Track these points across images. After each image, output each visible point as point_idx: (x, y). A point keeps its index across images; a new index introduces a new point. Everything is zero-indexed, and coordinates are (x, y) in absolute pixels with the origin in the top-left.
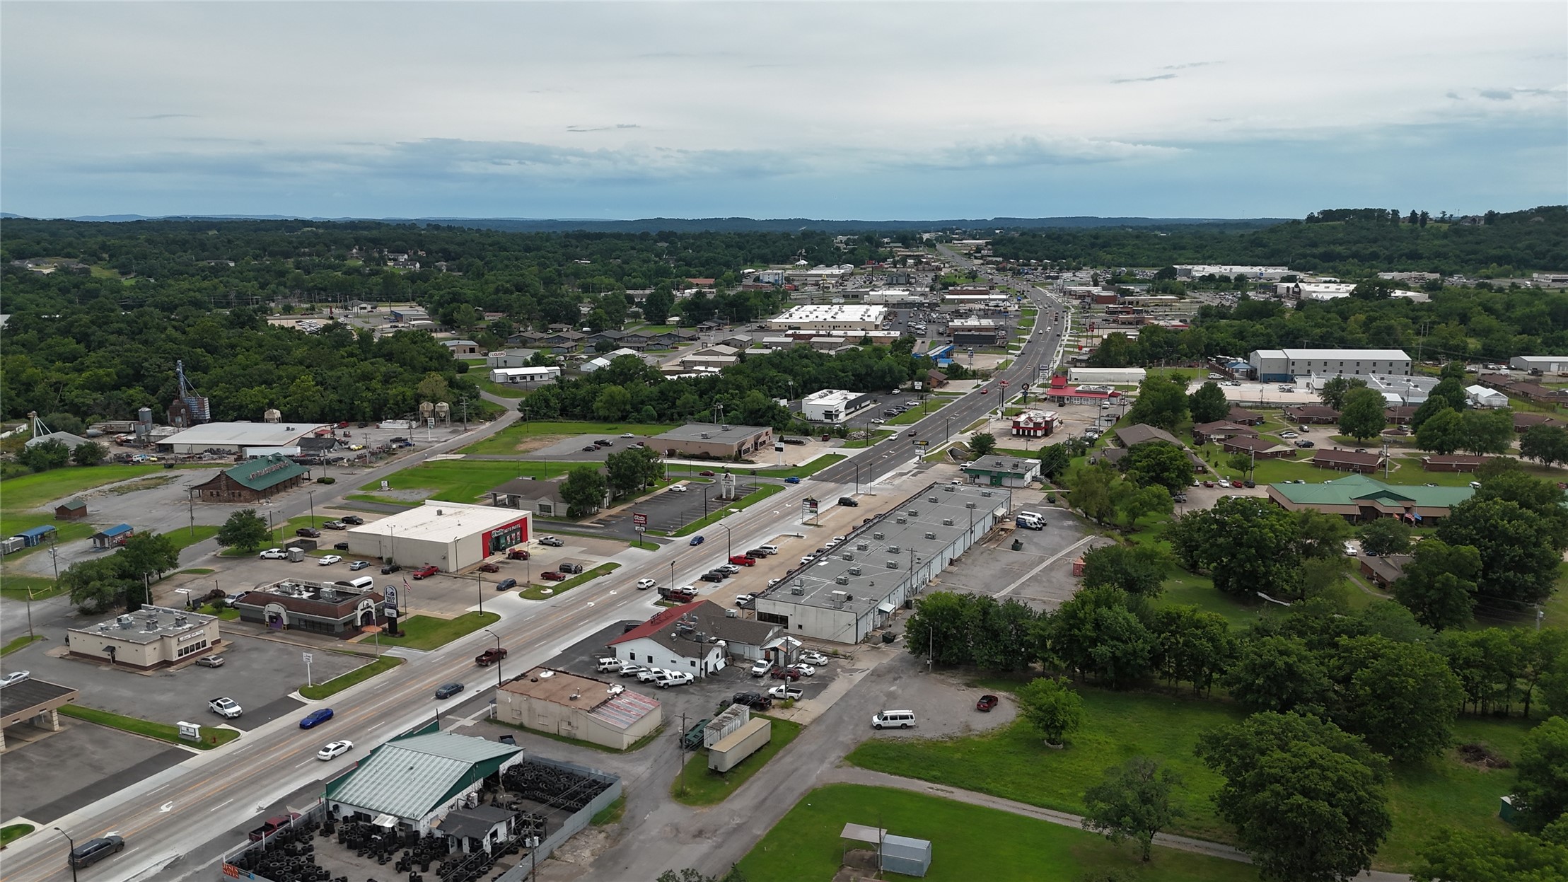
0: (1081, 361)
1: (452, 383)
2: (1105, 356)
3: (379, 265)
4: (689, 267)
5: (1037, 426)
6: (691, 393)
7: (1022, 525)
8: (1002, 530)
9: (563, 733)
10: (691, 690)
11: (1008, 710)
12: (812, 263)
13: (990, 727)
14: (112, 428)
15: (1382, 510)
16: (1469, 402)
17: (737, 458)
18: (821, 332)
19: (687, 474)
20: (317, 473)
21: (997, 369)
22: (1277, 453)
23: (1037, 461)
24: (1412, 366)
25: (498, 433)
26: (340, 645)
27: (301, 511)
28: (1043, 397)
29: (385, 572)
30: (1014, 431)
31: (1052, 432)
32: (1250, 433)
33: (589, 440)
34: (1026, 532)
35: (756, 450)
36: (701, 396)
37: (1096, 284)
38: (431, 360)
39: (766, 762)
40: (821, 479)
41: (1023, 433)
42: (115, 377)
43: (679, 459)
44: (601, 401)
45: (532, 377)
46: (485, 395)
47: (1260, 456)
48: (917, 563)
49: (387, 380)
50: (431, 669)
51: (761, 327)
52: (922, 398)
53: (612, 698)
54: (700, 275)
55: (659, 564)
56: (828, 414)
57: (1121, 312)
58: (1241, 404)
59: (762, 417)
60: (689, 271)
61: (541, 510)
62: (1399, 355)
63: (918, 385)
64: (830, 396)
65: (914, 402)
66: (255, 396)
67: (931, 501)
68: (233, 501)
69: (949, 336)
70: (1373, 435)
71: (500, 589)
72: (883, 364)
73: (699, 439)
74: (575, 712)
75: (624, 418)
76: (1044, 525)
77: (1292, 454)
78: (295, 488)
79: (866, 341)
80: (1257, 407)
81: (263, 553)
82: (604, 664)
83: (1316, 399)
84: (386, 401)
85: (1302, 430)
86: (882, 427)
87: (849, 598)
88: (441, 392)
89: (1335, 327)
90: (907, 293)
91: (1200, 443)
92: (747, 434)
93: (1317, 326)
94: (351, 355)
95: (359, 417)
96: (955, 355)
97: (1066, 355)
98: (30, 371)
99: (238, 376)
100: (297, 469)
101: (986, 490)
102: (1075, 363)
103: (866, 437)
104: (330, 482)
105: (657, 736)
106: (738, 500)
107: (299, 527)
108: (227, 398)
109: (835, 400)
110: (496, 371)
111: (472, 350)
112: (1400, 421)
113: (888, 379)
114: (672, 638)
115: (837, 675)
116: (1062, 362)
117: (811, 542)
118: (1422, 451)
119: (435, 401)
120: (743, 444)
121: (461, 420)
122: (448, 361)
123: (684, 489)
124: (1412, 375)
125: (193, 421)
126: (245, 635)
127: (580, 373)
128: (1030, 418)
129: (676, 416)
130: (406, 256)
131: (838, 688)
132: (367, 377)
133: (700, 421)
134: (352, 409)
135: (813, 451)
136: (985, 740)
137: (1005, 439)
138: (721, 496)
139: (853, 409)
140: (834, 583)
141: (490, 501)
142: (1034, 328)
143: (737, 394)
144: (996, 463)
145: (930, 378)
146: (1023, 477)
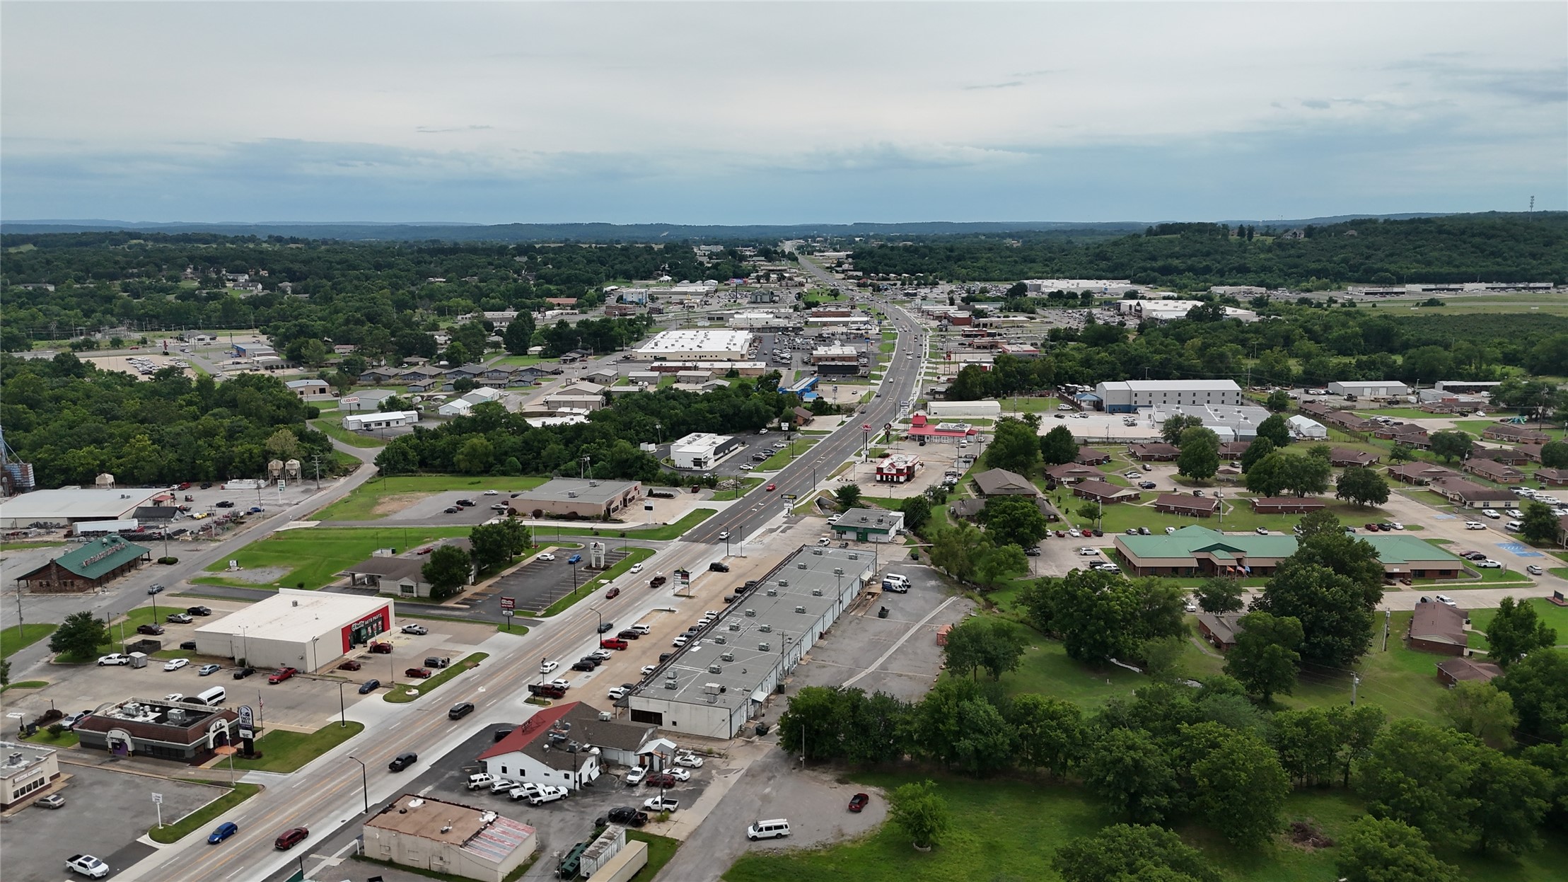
0: (939, 393)
1: (303, 436)
2: (963, 388)
3: (217, 287)
4: (550, 285)
5: (900, 472)
6: (556, 442)
7: (887, 588)
8: (869, 594)
9: (435, 869)
10: (566, 806)
11: (879, 810)
12: (675, 278)
13: (861, 830)
15: (1218, 563)
16: (1292, 434)
17: (606, 518)
18: (687, 364)
19: (554, 538)
20: (157, 550)
21: (860, 403)
22: (1122, 498)
23: (901, 514)
24: (1242, 396)
25: (353, 492)
26: (191, 772)
27: (140, 602)
28: (905, 434)
29: (237, 677)
30: (878, 477)
31: (913, 476)
32: (1097, 475)
33: (450, 498)
34: (891, 596)
35: (625, 506)
36: (566, 445)
37: (952, 303)
38: (279, 408)
41: (886, 479)
43: (546, 520)
44: (462, 453)
45: (388, 424)
46: (338, 445)
47: (1106, 501)
48: (788, 642)
49: (231, 435)
50: (291, 796)
51: (626, 358)
52: (789, 439)
53: (486, 828)
54: (561, 294)
55: (528, 651)
56: (698, 462)
57: (976, 336)
59: (631, 467)
61: (403, 591)
62: (1230, 385)
63: (785, 426)
64: (699, 441)
65: (781, 443)
66: (85, 457)
68: (66, 591)
69: (813, 365)
70: (1209, 476)
71: (362, 692)
72: (750, 404)
73: (566, 499)
74: (448, 846)
75: (486, 471)
77: (1137, 497)
78: (133, 572)
79: (732, 374)
80: (1103, 443)
81: (101, 659)
82: (475, 781)
83: (1158, 434)
84: (231, 460)
85: (1145, 468)
86: (750, 475)
87: (723, 690)
88: (291, 448)
90: (771, 316)
91: (1051, 487)
92: (613, 490)
94: (190, 403)
95: (202, 476)
96: (820, 387)
97: (926, 385)
99: (64, 437)
100: (134, 551)
101: (852, 553)
102: (934, 395)
103: (735, 486)
104: (172, 562)
105: (532, 864)
106: (608, 568)
107: (140, 622)
108: (53, 460)
109: (704, 445)
110: (349, 418)
111: (322, 391)
112: (1232, 457)
113: (755, 419)
114: (545, 750)
115: (712, 778)
116: (921, 393)
117: (684, 617)
118: (1251, 492)
119: (284, 458)
120: (612, 502)
121: (314, 478)
122: (297, 407)
123: (553, 557)
124: (1242, 404)
125: (16, 488)
126: (87, 765)
127: (439, 418)
128: (892, 465)
129: (541, 467)
130: (247, 277)
131: (713, 793)
132: (209, 433)
133: (567, 475)
134: (193, 468)
135: (683, 504)
136: (857, 846)
137: (869, 485)
138: (591, 565)
139: (722, 454)
140: (707, 672)
141: (348, 581)
142: (894, 354)
143: (603, 443)
144: (862, 518)
145: (796, 416)
146: (888, 533)
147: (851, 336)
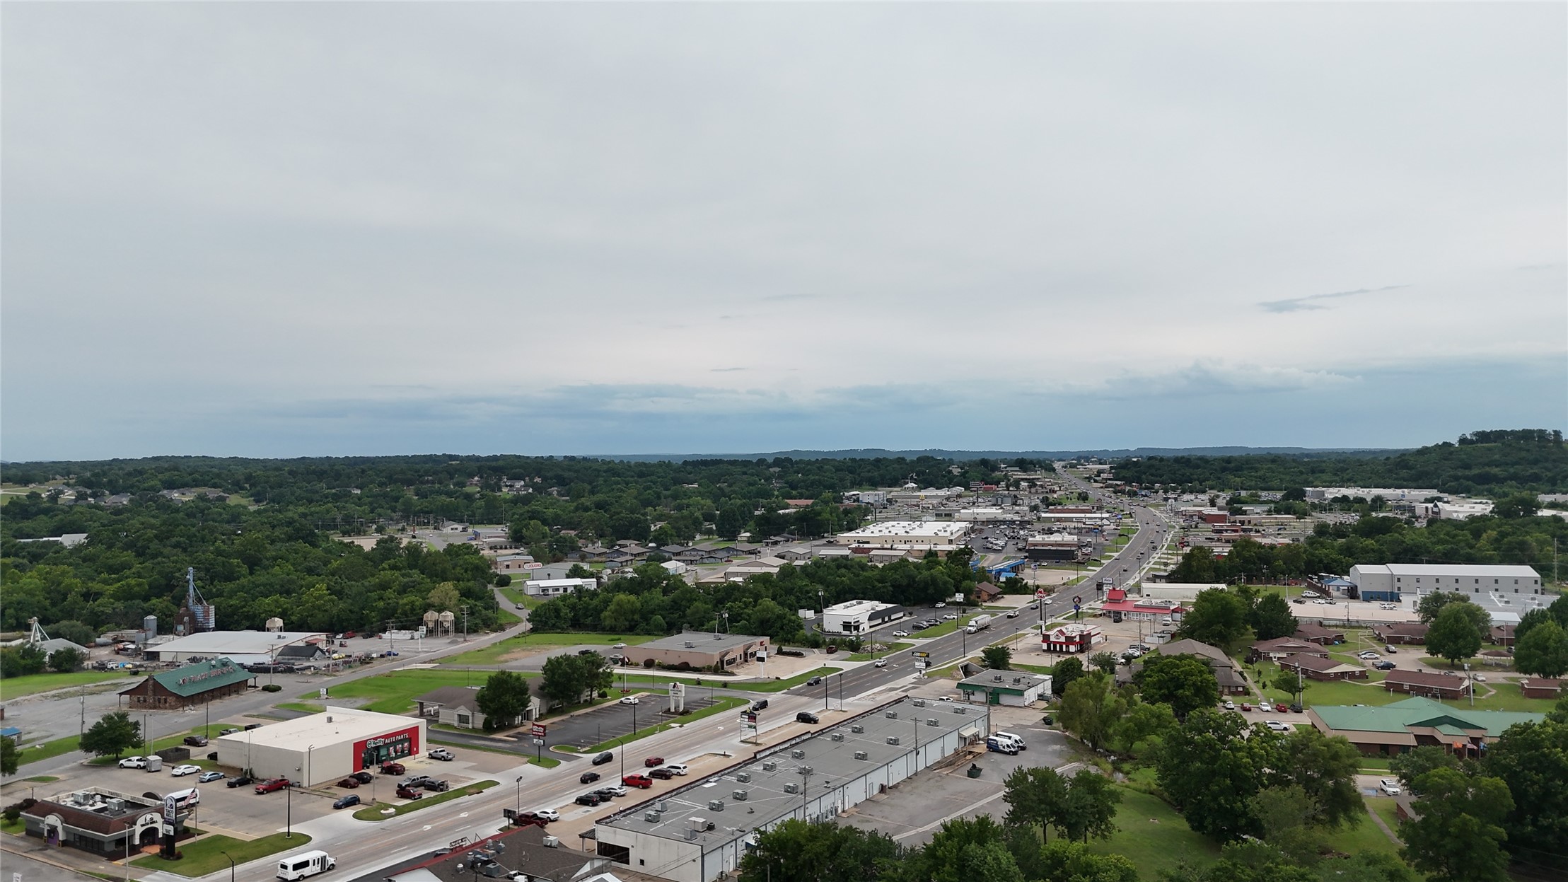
0: (1160, 577)
2: (1189, 572)
3: (493, 490)
4: (793, 489)
5: (1070, 640)
7: (993, 748)
8: (970, 753)
12: (922, 486)
14: (123, 637)
17: (718, 669)
18: (886, 546)
19: (650, 686)
21: (1065, 584)
22: (1343, 674)
23: (1047, 677)
25: (496, 644)
28: (1101, 612)
29: (231, 785)
32: (1317, 651)
33: (575, 649)
34: (996, 756)
35: (746, 661)
36: (716, 606)
37: (1213, 504)
40: (799, 693)
41: (1054, 648)
42: (147, 587)
43: (658, 670)
45: (566, 587)
47: (1318, 677)
49: (404, 590)
51: (829, 542)
52: (964, 612)
54: (800, 496)
55: (546, 783)
56: (847, 626)
57: (1226, 531)
58: (1326, 623)
59: (771, 627)
60: (790, 493)
61: (460, 721)
62: (1527, 571)
63: (960, 597)
64: (857, 607)
65: (953, 615)
67: (889, 716)
68: (159, 707)
69: (1024, 551)
70: (1467, 657)
71: (337, 807)
72: (929, 576)
73: (683, 648)
75: (631, 629)
76: (1023, 749)
77: (1363, 676)
79: (930, 555)
80: (1344, 626)
83: (1416, 618)
84: (395, 612)
85: (1388, 650)
86: (902, 640)
87: (711, 828)
88: (450, 602)
89: (1462, 544)
90: (1000, 511)
91: (1253, 661)
92: (735, 644)
93: (1440, 542)
95: (366, 627)
96: (1023, 570)
97: (1149, 572)
98: (67, 581)
100: (242, 675)
101: (960, 706)
103: (878, 649)
104: (276, 689)
106: (685, 714)
108: (239, 607)
109: (859, 611)
110: (533, 583)
113: (931, 591)
116: (1141, 578)
118: (1522, 675)
119: (441, 610)
120: (729, 654)
121: (462, 631)
123: (637, 701)
124: (1543, 594)
125: (196, 628)
128: (1061, 631)
130: (522, 483)
133: (698, 629)
134: (361, 619)
137: (1033, 654)
138: (669, 709)
139: (880, 621)
140: (707, 808)
141: (417, 712)
142: (1127, 546)
143: (750, 602)
144: (996, 678)
145: (980, 591)
146: (1022, 695)
147: (1084, 530)
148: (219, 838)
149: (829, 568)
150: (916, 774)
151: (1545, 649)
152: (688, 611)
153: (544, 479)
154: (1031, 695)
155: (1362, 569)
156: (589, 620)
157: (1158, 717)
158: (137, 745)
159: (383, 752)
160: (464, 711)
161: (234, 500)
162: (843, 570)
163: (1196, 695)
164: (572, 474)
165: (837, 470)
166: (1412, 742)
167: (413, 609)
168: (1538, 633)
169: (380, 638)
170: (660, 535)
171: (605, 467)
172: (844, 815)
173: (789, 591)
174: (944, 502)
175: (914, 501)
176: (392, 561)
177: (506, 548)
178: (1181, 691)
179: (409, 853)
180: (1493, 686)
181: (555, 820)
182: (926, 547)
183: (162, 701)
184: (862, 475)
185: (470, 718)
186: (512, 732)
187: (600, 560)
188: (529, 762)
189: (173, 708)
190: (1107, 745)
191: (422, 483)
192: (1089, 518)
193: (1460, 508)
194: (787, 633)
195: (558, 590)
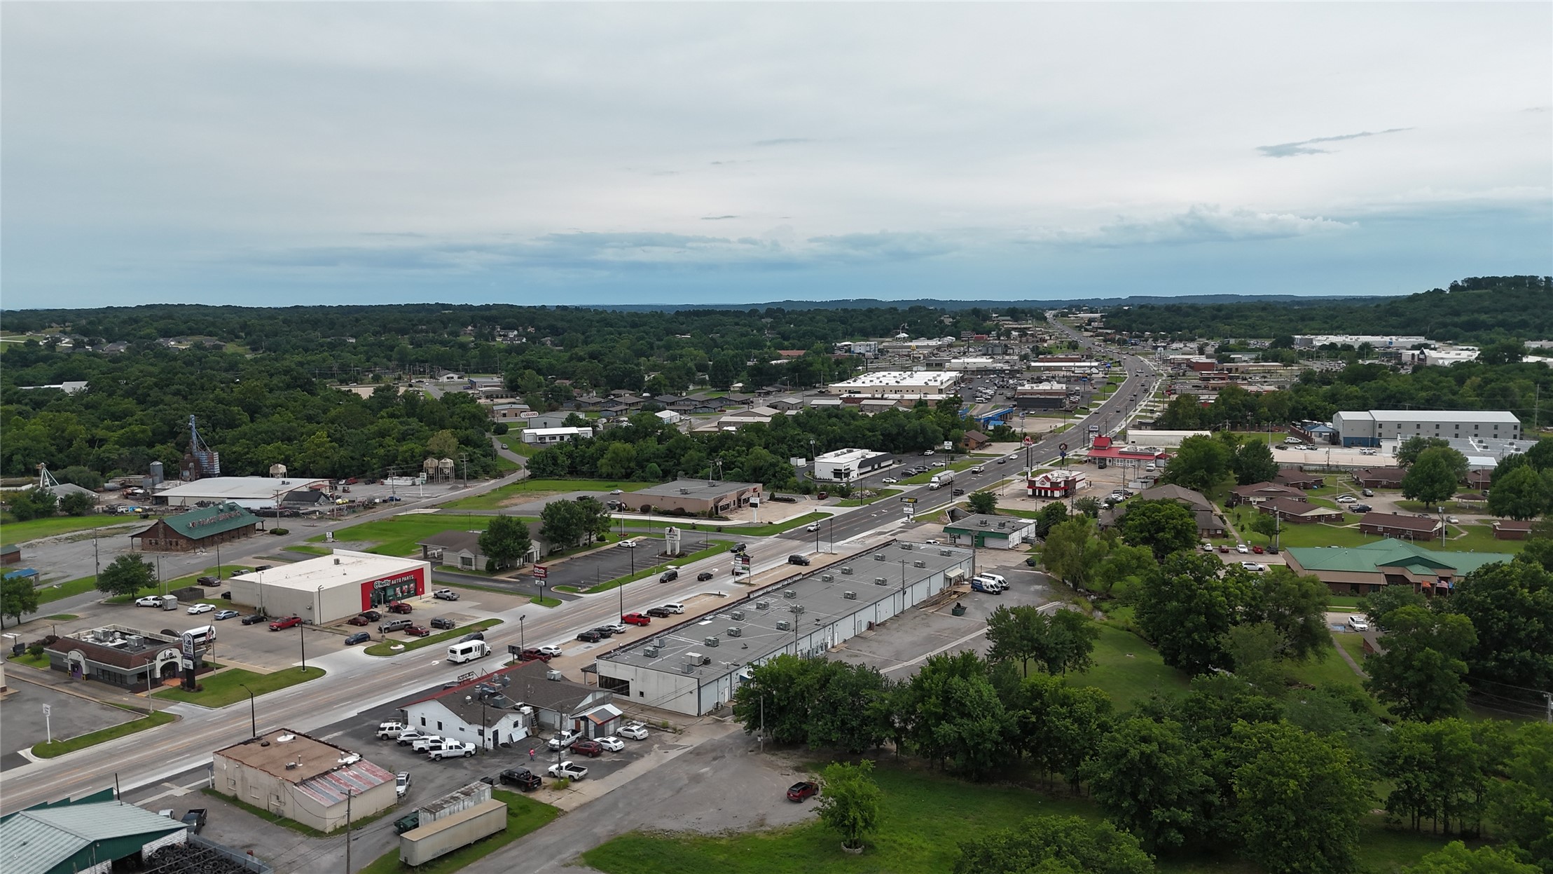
0: (1146, 425)
3: (487, 340)
4: (785, 340)
5: (1055, 486)
7: (977, 588)
8: (955, 593)
9: (272, 809)
10: (466, 764)
12: (913, 335)
13: (786, 824)
14: (130, 482)
15: (1411, 579)
17: (712, 514)
18: (876, 396)
19: (646, 530)
20: (278, 524)
21: (1052, 432)
22: (1320, 518)
23: (1031, 521)
24: (1521, 430)
25: (494, 490)
26: (127, 699)
28: (1087, 459)
29: (246, 623)
30: (1030, 492)
32: (1296, 495)
33: (573, 495)
34: (981, 596)
35: (740, 507)
37: (1201, 352)
39: (483, 856)
40: (790, 537)
41: (1039, 494)
42: (150, 434)
43: (654, 515)
44: (607, 458)
45: (562, 436)
46: (504, 453)
47: (1296, 520)
49: (404, 438)
50: (198, 728)
51: (821, 392)
52: (952, 459)
53: (338, 769)
54: (793, 347)
55: (546, 622)
56: (837, 473)
57: (1213, 379)
58: (1306, 468)
60: (782, 344)
61: (463, 563)
62: (1508, 417)
63: (948, 445)
64: (848, 455)
65: (941, 462)
66: (271, 451)
67: (877, 558)
69: (1012, 400)
70: (1442, 500)
71: (349, 643)
72: (916, 423)
73: (678, 495)
75: (627, 476)
76: (1006, 589)
77: (1339, 519)
80: (1323, 471)
82: (384, 729)
83: (1394, 462)
84: (396, 459)
85: (1365, 494)
86: (891, 487)
87: (707, 662)
88: (449, 449)
89: (1446, 391)
90: (991, 360)
91: (1232, 505)
92: (729, 491)
93: (1424, 388)
95: (368, 474)
96: (1011, 418)
98: (71, 428)
100: (248, 520)
101: (946, 549)
102: (1141, 426)
103: (868, 495)
104: (283, 533)
105: (378, 818)
106: (681, 556)
107: (204, 576)
109: (849, 459)
110: (530, 431)
113: (920, 439)
114: (466, 702)
115: (648, 752)
116: (1127, 425)
118: (1495, 518)
119: (441, 457)
120: (723, 500)
121: (462, 478)
122: (484, 422)
123: (634, 544)
124: (1521, 439)
125: (202, 474)
126: (44, 684)
128: (1046, 478)
130: (516, 332)
131: (637, 768)
132: (385, 435)
134: (361, 465)
135: (799, 509)
136: (773, 838)
137: (1018, 500)
138: (666, 552)
139: (870, 468)
140: (703, 644)
141: (422, 555)
142: (1114, 394)
143: (744, 451)
144: (982, 522)
145: (968, 439)
146: (1007, 538)
147: (1072, 379)
148: (237, 672)
149: (820, 417)
150: (902, 612)
151: (1519, 493)
152: (683, 460)
153: (538, 329)
154: (1015, 538)
155: (1346, 415)
156: (585, 468)
157: (1139, 559)
158: (152, 585)
159: (390, 592)
160: (467, 554)
161: (230, 348)
162: (834, 420)
163: (1175, 538)
164: (566, 325)
165: (829, 321)
166: (1383, 581)
167: (413, 456)
168: (1514, 477)
169: (382, 484)
170: (654, 385)
171: (598, 317)
172: (833, 650)
173: (782, 440)
174: (935, 352)
175: (905, 351)
176: (390, 410)
177: (502, 397)
178: (1162, 534)
179: (419, 686)
180: (1465, 528)
181: (558, 656)
182: (916, 397)
183: (174, 544)
184: (854, 325)
185: (473, 560)
186: (513, 574)
187: (595, 409)
188: (531, 601)
189: (185, 550)
190: (1087, 585)
191: (416, 332)
192: (1078, 367)
193: (1446, 355)
194: (779, 480)
195: (554, 438)
